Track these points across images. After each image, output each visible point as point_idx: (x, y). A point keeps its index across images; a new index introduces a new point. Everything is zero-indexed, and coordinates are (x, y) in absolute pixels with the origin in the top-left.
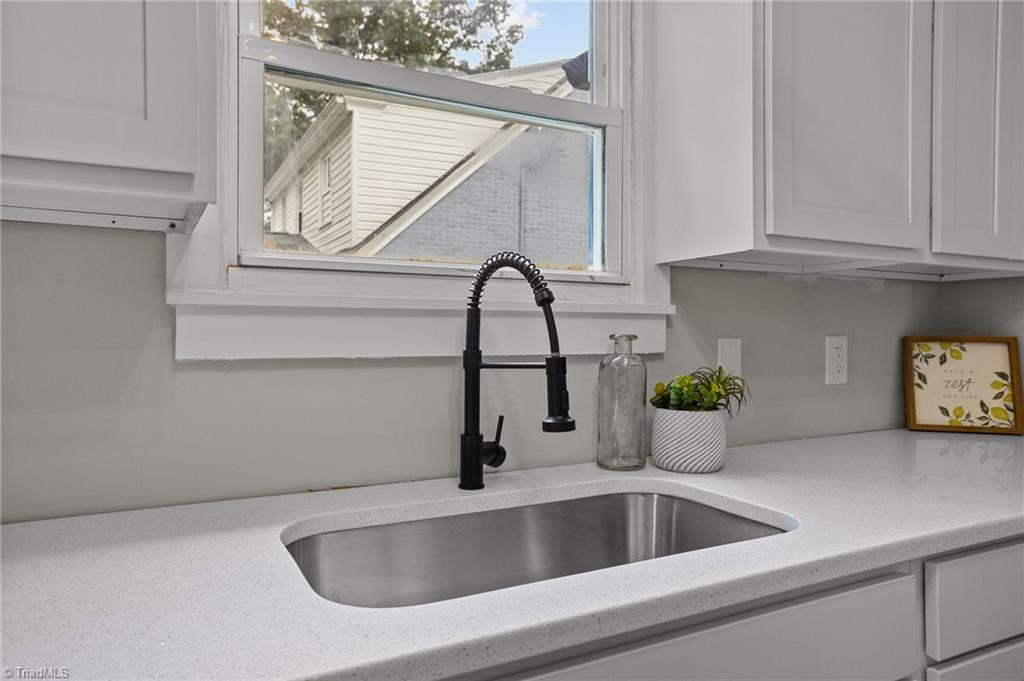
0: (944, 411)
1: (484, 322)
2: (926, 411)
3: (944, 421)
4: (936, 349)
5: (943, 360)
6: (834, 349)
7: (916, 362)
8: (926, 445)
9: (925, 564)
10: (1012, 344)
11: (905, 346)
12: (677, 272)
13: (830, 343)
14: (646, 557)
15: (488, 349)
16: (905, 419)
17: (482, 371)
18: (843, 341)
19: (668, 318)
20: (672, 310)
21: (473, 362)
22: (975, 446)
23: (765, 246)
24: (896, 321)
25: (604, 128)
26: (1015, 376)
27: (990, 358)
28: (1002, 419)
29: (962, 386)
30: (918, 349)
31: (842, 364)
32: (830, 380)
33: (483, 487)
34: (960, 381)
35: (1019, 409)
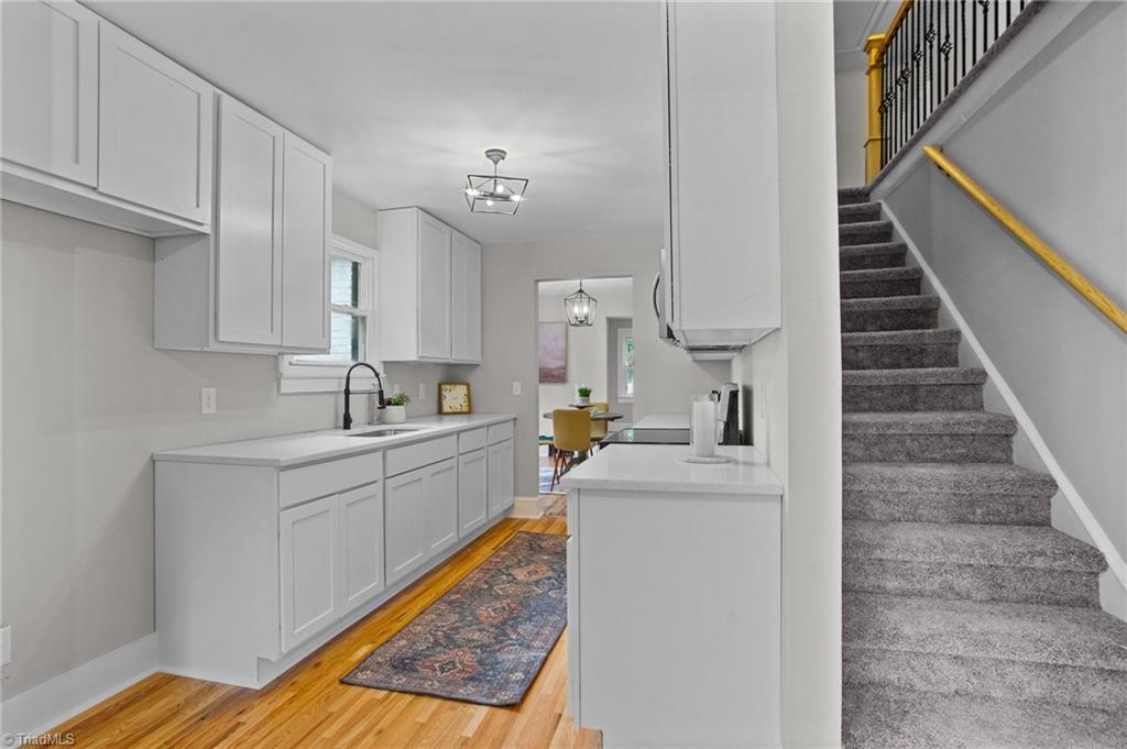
0: (451, 407)
1: (351, 380)
2: (446, 409)
3: (451, 411)
4: (448, 387)
5: (450, 390)
6: (422, 386)
7: (443, 391)
8: (446, 418)
9: (458, 432)
10: (468, 385)
11: (440, 385)
12: (385, 362)
15: (351, 388)
16: (440, 412)
17: (350, 395)
18: (424, 385)
19: (386, 378)
20: (387, 375)
21: (347, 392)
22: (459, 417)
23: (418, 359)
24: (437, 377)
25: (366, 317)
26: (469, 396)
27: (462, 390)
28: (465, 409)
29: (455, 399)
30: (443, 387)
31: (423, 394)
32: (421, 398)
33: (349, 428)
34: (455, 397)
35: (469, 405)
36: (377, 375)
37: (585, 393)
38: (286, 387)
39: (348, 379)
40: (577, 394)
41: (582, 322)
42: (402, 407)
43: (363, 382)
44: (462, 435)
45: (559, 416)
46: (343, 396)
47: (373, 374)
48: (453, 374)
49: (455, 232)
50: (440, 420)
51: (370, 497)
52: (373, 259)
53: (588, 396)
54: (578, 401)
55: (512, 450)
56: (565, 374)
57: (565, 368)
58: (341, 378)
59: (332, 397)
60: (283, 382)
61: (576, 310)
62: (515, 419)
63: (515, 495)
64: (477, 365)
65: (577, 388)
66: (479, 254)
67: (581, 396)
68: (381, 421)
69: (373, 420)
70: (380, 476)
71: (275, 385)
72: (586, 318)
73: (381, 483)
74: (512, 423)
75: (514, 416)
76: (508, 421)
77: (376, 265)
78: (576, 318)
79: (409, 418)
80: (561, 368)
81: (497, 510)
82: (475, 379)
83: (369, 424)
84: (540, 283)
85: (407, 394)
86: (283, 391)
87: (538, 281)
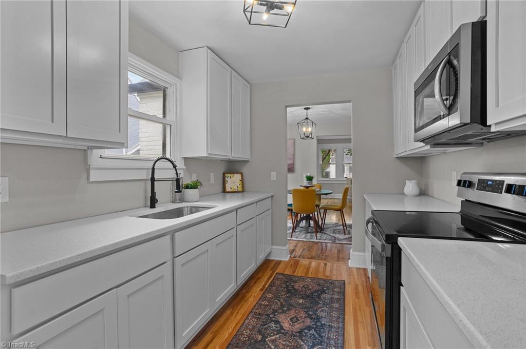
0: (231, 188)
1: (155, 171)
2: (228, 189)
3: (231, 190)
4: (229, 175)
5: (231, 177)
6: (212, 175)
7: (226, 178)
8: (228, 195)
10: (242, 174)
11: (224, 174)
12: (185, 159)
13: (212, 174)
14: (188, 215)
15: (156, 177)
16: (224, 191)
17: (155, 182)
18: (213, 174)
19: (184, 169)
20: (185, 167)
21: (153, 180)
22: (236, 195)
23: (208, 156)
24: (222, 169)
25: (171, 125)
26: (242, 181)
27: (238, 177)
28: (240, 189)
29: (234, 183)
30: (226, 175)
31: (213, 179)
32: (211, 182)
33: (155, 207)
34: (233, 182)
35: (243, 187)
36: (175, 167)
37: (310, 179)
38: (94, 176)
39: (153, 170)
40: (305, 179)
41: (307, 137)
42: (197, 190)
43: (164, 172)
44: (239, 210)
45: (296, 192)
46: (150, 182)
47: (171, 166)
48: (232, 167)
49: (233, 71)
50: (224, 199)
51: (159, 278)
52: (176, 84)
53: (312, 180)
54: (306, 183)
55: (270, 216)
56: (293, 167)
57: (293, 164)
58: (148, 169)
59: (142, 183)
60: (92, 172)
61: (304, 129)
62: (272, 196)
63: (272, 245)
64: (248, 161)
65: (305, 176)
66: (249, 89)
67: (307, 180)
68: (182, 200)
69: (176, 200)
70: (169, 257)
71: (85, 175)
72: (311, 134)
73: (169, 264)
74: (270, 198)
75: (272, 194)
76: (269, 198)
77: (178, 90)
78: (304, 134)
79: (202, 197)
80: (291, 164)
81: (261, 257)
82: (245, 170)
83: (173, 202)
84: (288, 108)
85: (200, 180)
86: (92, 179)
87: (287, 107)
